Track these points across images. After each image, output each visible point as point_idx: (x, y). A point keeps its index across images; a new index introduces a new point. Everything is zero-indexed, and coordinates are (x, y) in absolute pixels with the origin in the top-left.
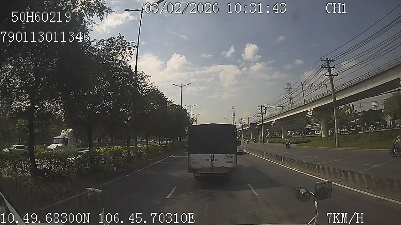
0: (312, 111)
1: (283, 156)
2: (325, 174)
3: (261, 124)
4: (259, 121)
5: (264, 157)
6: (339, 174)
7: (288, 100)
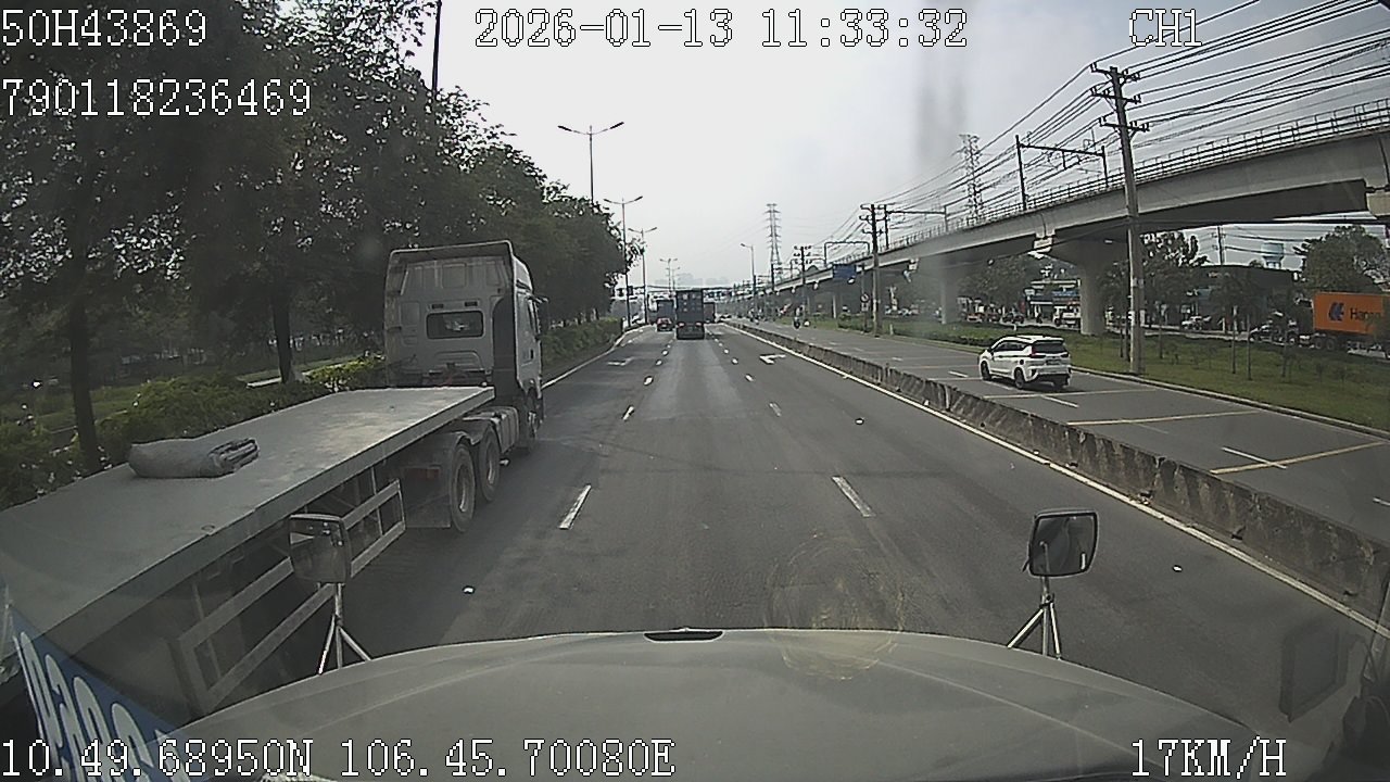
0: (1050, 239)
1: (949, 387)
2: (1095, 463)
3: (871, 269)
4: (861, 257)
5: (884, 384)
6: (1145, 470)
7: (967, 194)
